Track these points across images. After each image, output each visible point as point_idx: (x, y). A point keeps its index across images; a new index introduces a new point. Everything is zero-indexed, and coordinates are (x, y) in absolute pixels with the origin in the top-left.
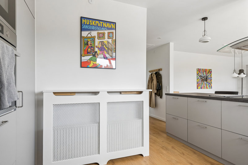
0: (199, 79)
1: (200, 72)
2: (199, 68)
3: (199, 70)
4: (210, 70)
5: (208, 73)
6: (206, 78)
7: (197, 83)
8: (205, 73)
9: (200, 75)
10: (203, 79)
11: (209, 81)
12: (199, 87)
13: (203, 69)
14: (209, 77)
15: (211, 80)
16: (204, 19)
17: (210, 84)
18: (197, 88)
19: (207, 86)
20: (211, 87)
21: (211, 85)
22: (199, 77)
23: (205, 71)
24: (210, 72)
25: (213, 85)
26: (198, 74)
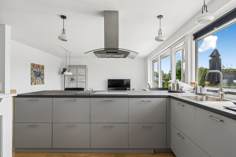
0: (33, 75)
1: (34, 67)
2: (34, 63)
3: (33, 65)
4: (43, 66)
5: (41, 69)
6: (40, 74)
7: (31, 79)
8: (38, 69)
9: (34, 70)
10: (37, 74)
11: (41, 77)
12: (33, 83)
13: (36, 65)
14: (42, 73)
15: (43, 76)
16: (63, 17)
17: (43, 79)
18: (32, 84)
19: (40, 82)
20: (44, 83)
21: (44, 81)
22: (33, 73)
23: (39, 66)
24: (43, 68)
25: (45, 80)
26: (31, 69)
